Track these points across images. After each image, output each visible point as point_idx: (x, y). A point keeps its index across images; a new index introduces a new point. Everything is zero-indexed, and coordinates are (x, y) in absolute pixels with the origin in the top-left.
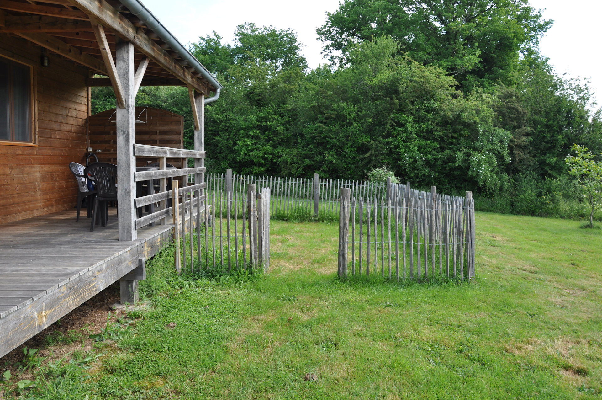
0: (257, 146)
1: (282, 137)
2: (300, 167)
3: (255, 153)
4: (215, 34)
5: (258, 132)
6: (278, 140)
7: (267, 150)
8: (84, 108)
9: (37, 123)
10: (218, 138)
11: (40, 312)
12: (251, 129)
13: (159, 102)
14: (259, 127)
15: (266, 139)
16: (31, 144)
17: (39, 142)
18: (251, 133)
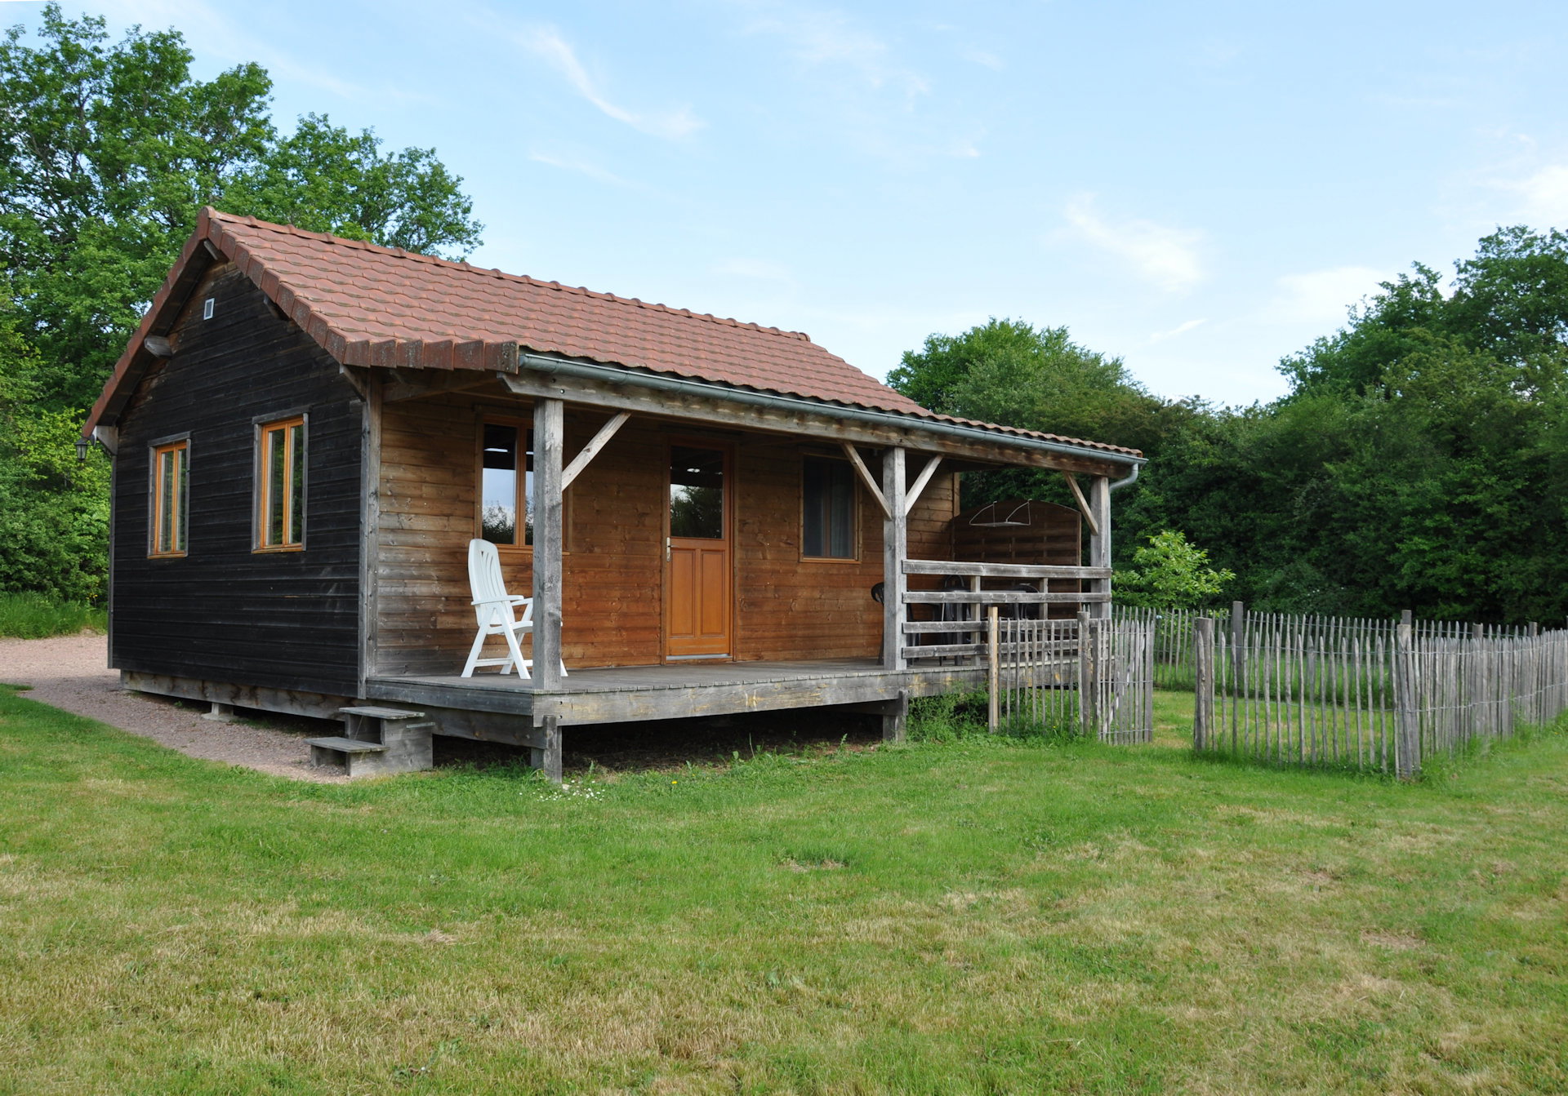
0: (1445, 553)
1: (1509, 528)
2: (1551, 603)
3: (1439, 570)
4: (1421, 270)
5: (1447, 519)
6: (1497, 538)
7: (1468, 564)
8: (947, 506)
9: (861, 533)
10: (1351, 536)
11: (751, 695)
12: (1429, 514)
13: (1235, 459)
14: (1449, 508)
15: (1467, 536)
16: (852, 561)
17: (864, 557)
18: (1428, 523)
